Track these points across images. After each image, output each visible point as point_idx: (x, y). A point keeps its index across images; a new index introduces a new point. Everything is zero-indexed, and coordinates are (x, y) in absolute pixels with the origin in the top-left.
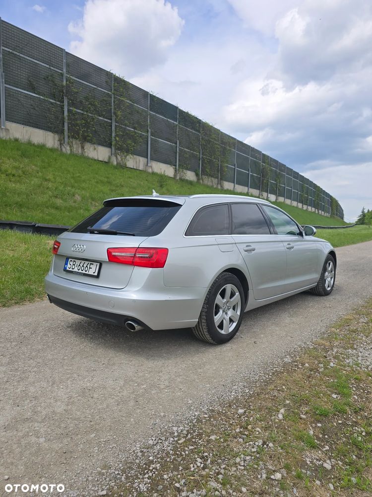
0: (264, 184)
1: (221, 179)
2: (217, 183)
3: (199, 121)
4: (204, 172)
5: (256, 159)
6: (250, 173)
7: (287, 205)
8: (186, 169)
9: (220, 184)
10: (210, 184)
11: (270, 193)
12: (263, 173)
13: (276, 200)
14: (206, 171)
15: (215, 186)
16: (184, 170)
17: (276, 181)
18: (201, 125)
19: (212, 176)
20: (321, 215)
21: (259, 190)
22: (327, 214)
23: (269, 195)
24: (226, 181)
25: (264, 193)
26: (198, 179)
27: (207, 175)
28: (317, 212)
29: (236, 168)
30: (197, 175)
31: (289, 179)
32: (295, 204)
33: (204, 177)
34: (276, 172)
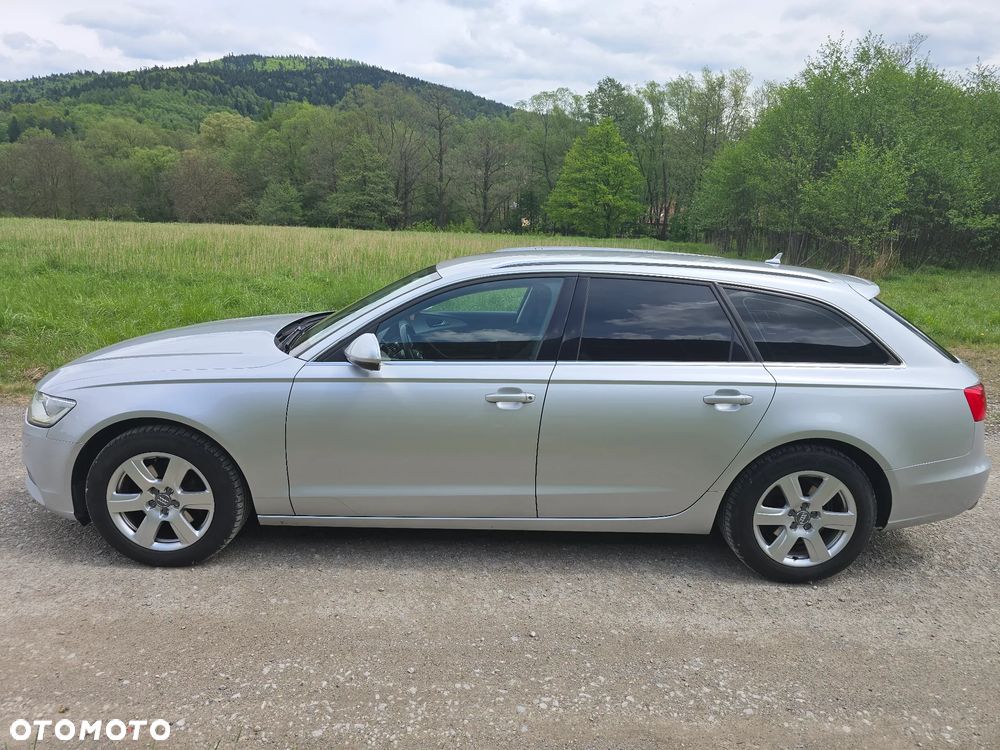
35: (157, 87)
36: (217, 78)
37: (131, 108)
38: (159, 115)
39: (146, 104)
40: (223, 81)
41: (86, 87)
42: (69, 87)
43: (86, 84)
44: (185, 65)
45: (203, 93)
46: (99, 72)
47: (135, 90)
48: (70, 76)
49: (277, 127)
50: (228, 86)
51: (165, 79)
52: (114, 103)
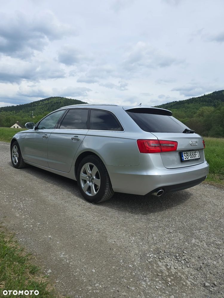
35: (192, 103)
36: (210, 98)
37: (184, 109)
38: (191, 110)
39: (189, 107)
40: (211, 99)
41: (174, 105)
42: (170, 105)
43: (174, 104)
44: (201, 96)
45: (204, 103)
46: (178, 101)
47: (186, 105)
48: (171, 103)
49: (219, 109)
50: (212, 100)
51: (195, 100)
52: (180, 108)
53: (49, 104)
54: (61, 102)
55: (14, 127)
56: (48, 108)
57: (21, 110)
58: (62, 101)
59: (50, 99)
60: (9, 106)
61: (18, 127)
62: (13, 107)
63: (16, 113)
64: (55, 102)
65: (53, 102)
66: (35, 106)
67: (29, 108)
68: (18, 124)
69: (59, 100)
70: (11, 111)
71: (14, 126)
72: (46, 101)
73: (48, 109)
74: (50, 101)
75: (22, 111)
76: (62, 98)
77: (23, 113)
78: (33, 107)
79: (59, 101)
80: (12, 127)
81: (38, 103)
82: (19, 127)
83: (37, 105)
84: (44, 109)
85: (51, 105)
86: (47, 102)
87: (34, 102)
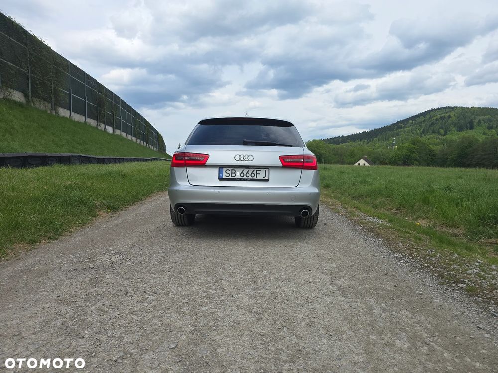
0: (102, 115)
1: (55, 104)
2: (50, 107)
3: (26, 32)
4: (35, 93)
5: (92, 87)
6: (87, 102)
7: (123, 138)
8: (12, 88)
9: (55, 110)
10: (42, 108)
11: (108, 125)
12: (100, 103)
13: (113, 132)
14: (38, 93)
15: (49, 112)
16: (10, 89)
17: (112, 112)
18: (28, 37)
19: (45, 100)
20: (151, 149)
21: (97, 120)
22: (155, 149)
23: (107, 127)
24: (62, 107)
25: (101, 124)
26: (28, 102)
27: (39, 98)
28: (148, 146)
29: (71, 94)
30: (26, 96)
31: (124, 113)
32: (130, 137)
33: (35, 99)
34: (111, 103)
53: (426, 123)
54: (449, 117)
55: (359, 164)
56: (423, 129)
57: (376, 137)
58: (452, 114)
59: (429, 113)
60: (358, 133)
61: (364, 164)
62: (364, 133)
63: (368, 143)
64: (438, 117)
65: (435, 118)
66: (401, 127)
67: (389, 133)
68: (365, 159)
69: (446, 113)
70: (361, 140)
71: (358, 162)
72: (422, 117)
73: (423, 132)
74: (428, 117)
75: (377, 139)
76: (454, 107)
77: (379, 141)
78: (397, 130)
79: (447, 115)
80: (356, 164)
81: (405, 123)
82: (367, 164)
83: (404, 127)
84: (415, 132)
85: (429, 124)
86: (422, 119)
87: (398, 123)
